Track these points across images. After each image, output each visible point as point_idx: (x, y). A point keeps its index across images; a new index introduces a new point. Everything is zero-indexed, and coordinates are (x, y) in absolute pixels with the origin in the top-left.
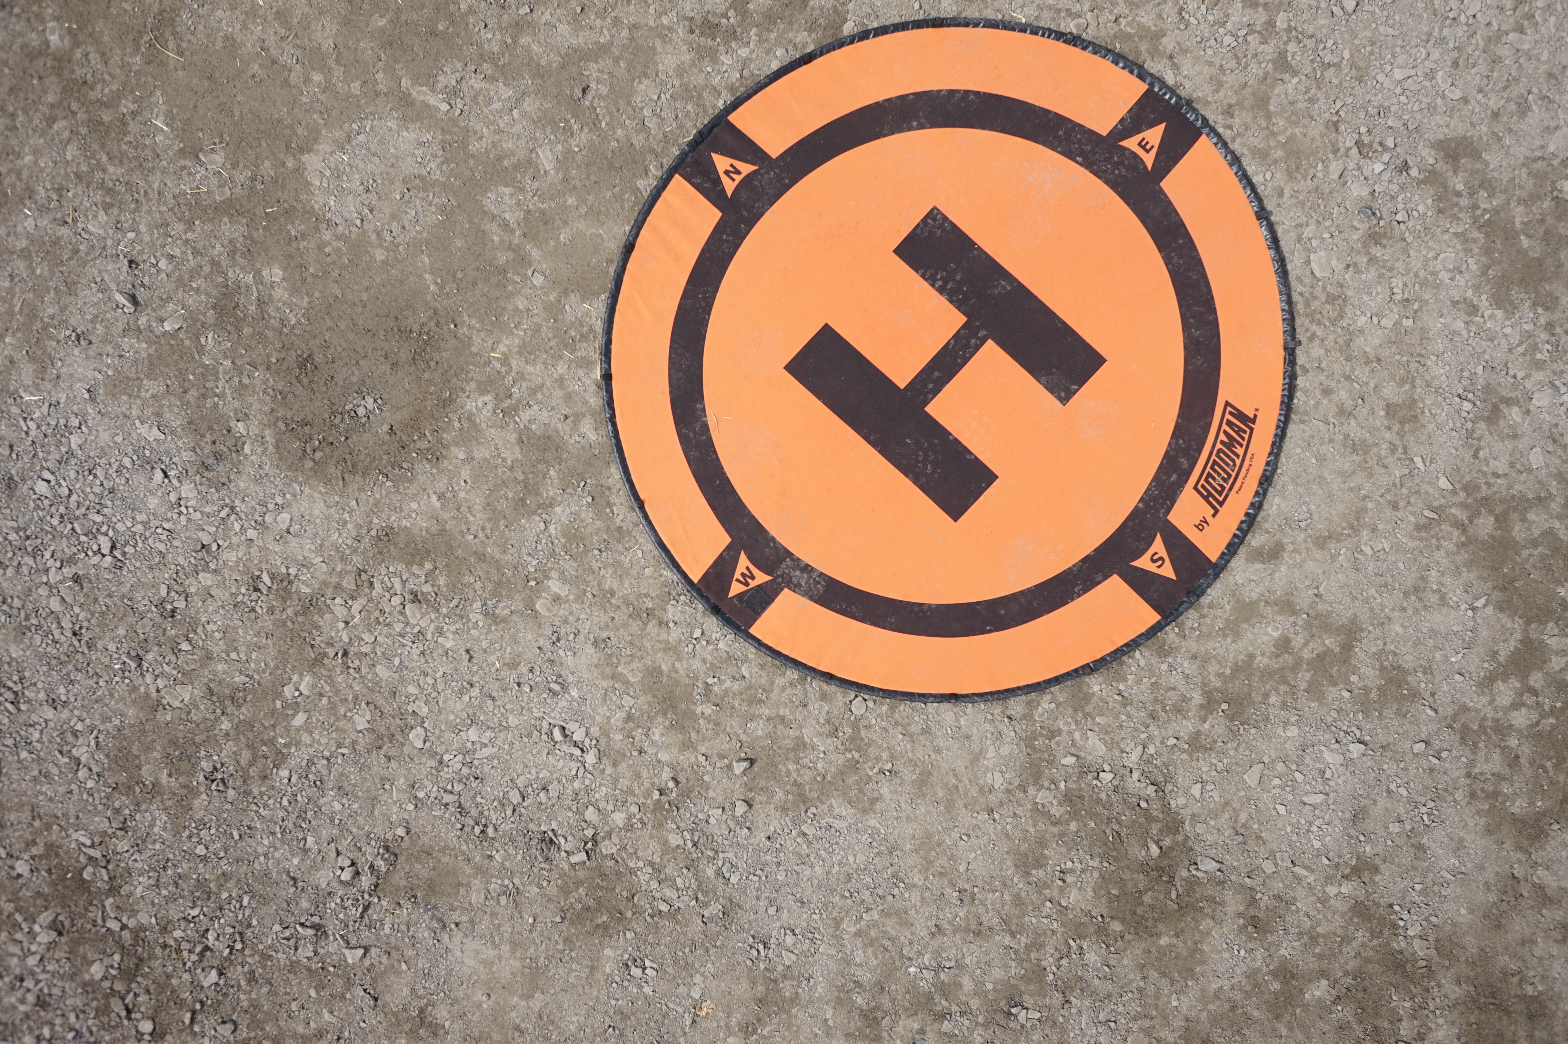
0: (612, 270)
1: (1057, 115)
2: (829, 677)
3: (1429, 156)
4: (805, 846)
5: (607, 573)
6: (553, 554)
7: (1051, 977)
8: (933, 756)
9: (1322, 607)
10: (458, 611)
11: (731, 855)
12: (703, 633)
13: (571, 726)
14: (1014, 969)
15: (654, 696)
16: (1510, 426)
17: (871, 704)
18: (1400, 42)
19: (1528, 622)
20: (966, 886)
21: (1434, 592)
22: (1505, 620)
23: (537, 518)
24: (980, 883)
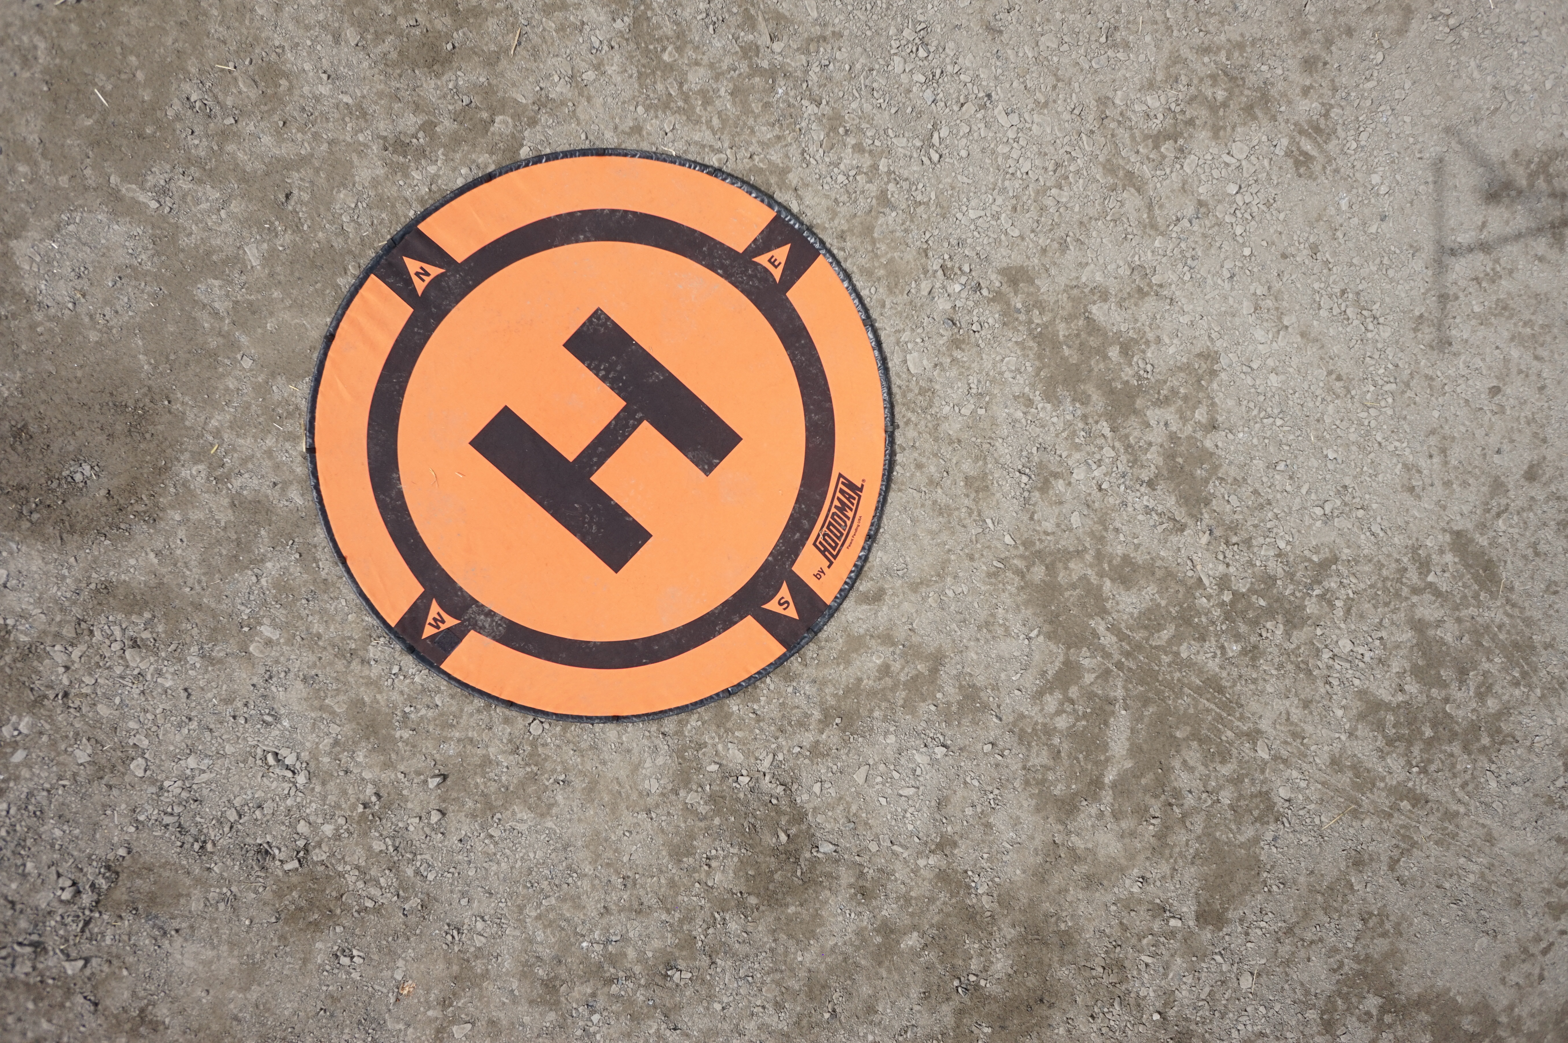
0: (315, 356)
1: (702, 234)
2: (510, 704)
3: (996, 280)
4: (492, 846)
5: (315, 619)
6: (265, 603)
7: (700, 943)
8: (600, 768)
9: (915, 639)
10: (176, 654)
11: (428, 857)
12: (400, 669)
13: (283, 752)
14: (670, 939)
15: (358, 724)
16: (1056, 495)
17: (546, 726)
18: (973, 189)
19: (1069, 648)
20: (629, 874)
21: (1000, 625)
22: (1052, 646)
23: (250, 572)
24: (640, 870)
